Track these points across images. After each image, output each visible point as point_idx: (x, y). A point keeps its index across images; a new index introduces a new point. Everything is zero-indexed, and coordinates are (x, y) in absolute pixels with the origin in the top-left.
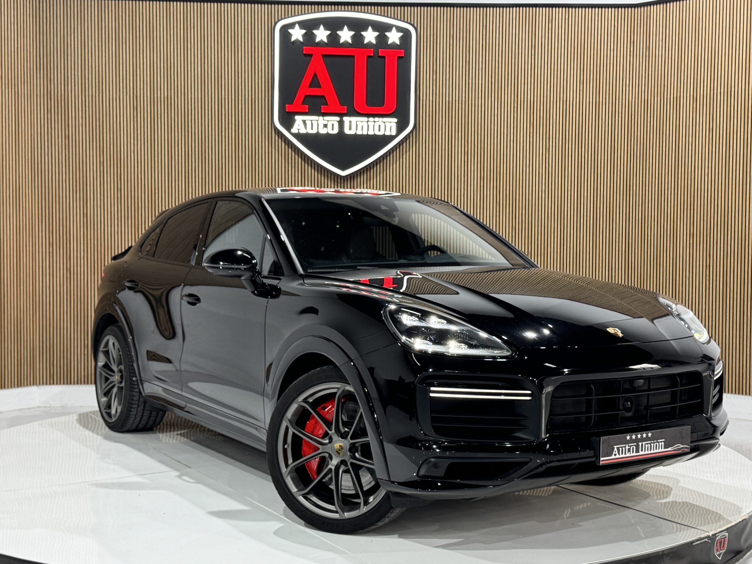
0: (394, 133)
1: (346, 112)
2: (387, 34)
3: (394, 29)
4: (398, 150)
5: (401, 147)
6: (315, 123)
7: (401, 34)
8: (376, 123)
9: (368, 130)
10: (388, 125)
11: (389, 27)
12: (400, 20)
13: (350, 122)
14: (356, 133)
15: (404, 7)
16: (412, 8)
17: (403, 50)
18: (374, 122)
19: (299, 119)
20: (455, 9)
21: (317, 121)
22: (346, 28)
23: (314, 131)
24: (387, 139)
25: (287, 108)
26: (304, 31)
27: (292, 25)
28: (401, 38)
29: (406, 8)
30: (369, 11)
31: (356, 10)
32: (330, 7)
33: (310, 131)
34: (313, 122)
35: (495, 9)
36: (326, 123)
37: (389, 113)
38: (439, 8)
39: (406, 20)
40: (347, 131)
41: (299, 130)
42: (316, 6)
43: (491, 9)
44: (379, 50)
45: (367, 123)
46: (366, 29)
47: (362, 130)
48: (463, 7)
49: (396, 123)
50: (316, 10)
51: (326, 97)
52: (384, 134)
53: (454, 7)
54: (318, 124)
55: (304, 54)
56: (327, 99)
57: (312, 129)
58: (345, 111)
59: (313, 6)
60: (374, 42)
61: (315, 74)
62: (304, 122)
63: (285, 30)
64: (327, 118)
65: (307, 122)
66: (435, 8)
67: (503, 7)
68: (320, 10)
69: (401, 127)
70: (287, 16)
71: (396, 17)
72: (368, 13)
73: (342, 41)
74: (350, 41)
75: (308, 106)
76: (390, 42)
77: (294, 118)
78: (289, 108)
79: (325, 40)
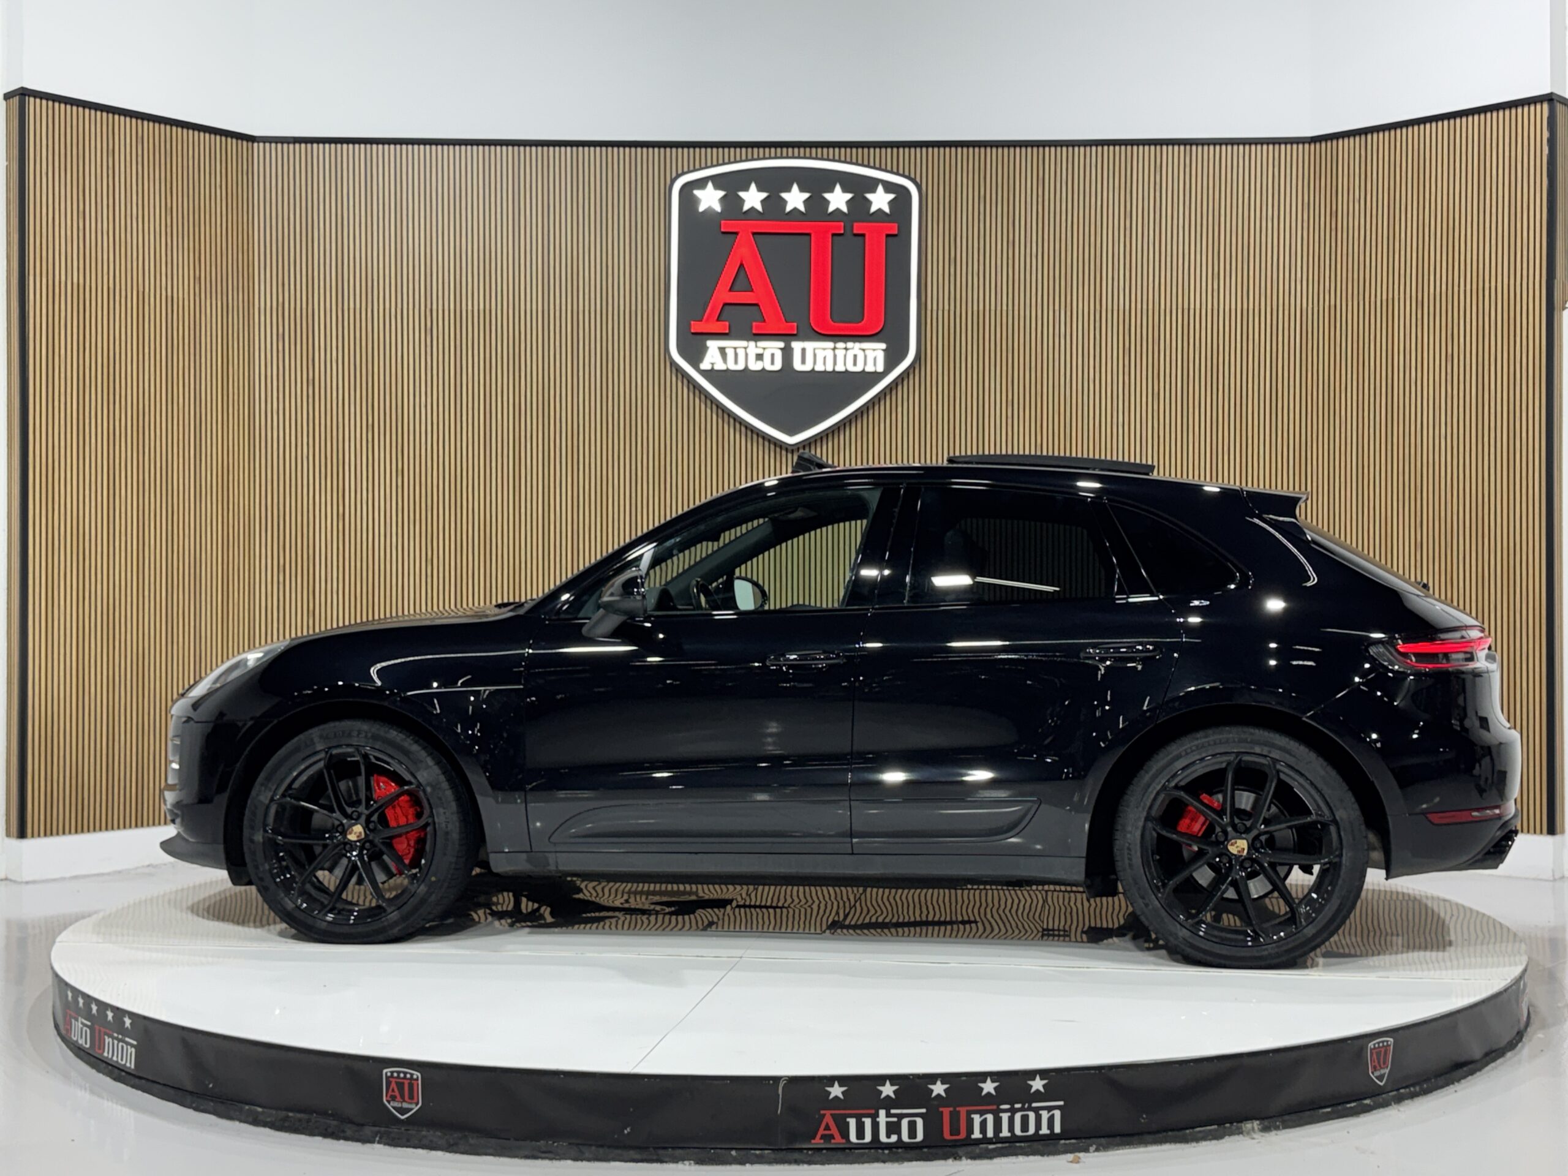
0: (880, 368)
1: (795, 332)
2: (869, 196)
3: (880, 188)
4: (888, 398)
5: (894, 392)
6: (741, 352)
7: (891, 196)
8: (849, 352)
9: (835, 363)
10: (871, 355)
11: (871, 184)
12: (891, 172)
13: (804, 350)
14: (813, 369)
15: (898, 148)
16: (913, 150)
17: (896, 225)
18: (846, 349)
19: (713, 345)
20: (989, 149)
21: (745, 348)
22: (795, 187)
23: (740, 366)
24: (868, 379)
25: (692, 327)
26: (721, 193)
27: (701, 183)
28: (891, 203)
29: (901, 150)
30: (837, 157)
31: (814, 155)
32: (767, 150)
33: (732, 366)
34: (738, 350)
35: (1059, 149)
36: (760, 351)
37: (871, 334)
39: (901, 172)
40: (798, 366)
41: (713, 364)
42: (744, 150)
43: (1053, 149)
44: (855, 224)
45: (831, 352)
46: (831, 190)
47: (825, 363)
48: (1003, 147)
49: (883, 350)
50: (744, 157)
51: (760, 306)
52: (864, 371)
53: (985, 147)
54: (747, 355)
55: (724, 233)
56: (762, 310)
57: (736, 362)
58: (793, 330)
59: (738, 150)
60: (845, 209)
61: (742, 265)
62: (722, 351)
63: (688, 192)
64: (762, 344)
65: (727, 351)
66: (953, 149)
68: (750, 157)
69: (893, 358)
70: (691, 168)
71: (883, 167)
72: (834, 160)
73: (789, 208)
74: (802, 208)
75: (727, 323)
76: (873, 209)
77: (705, 345)
78: (696, 327)
79: (759, 208)
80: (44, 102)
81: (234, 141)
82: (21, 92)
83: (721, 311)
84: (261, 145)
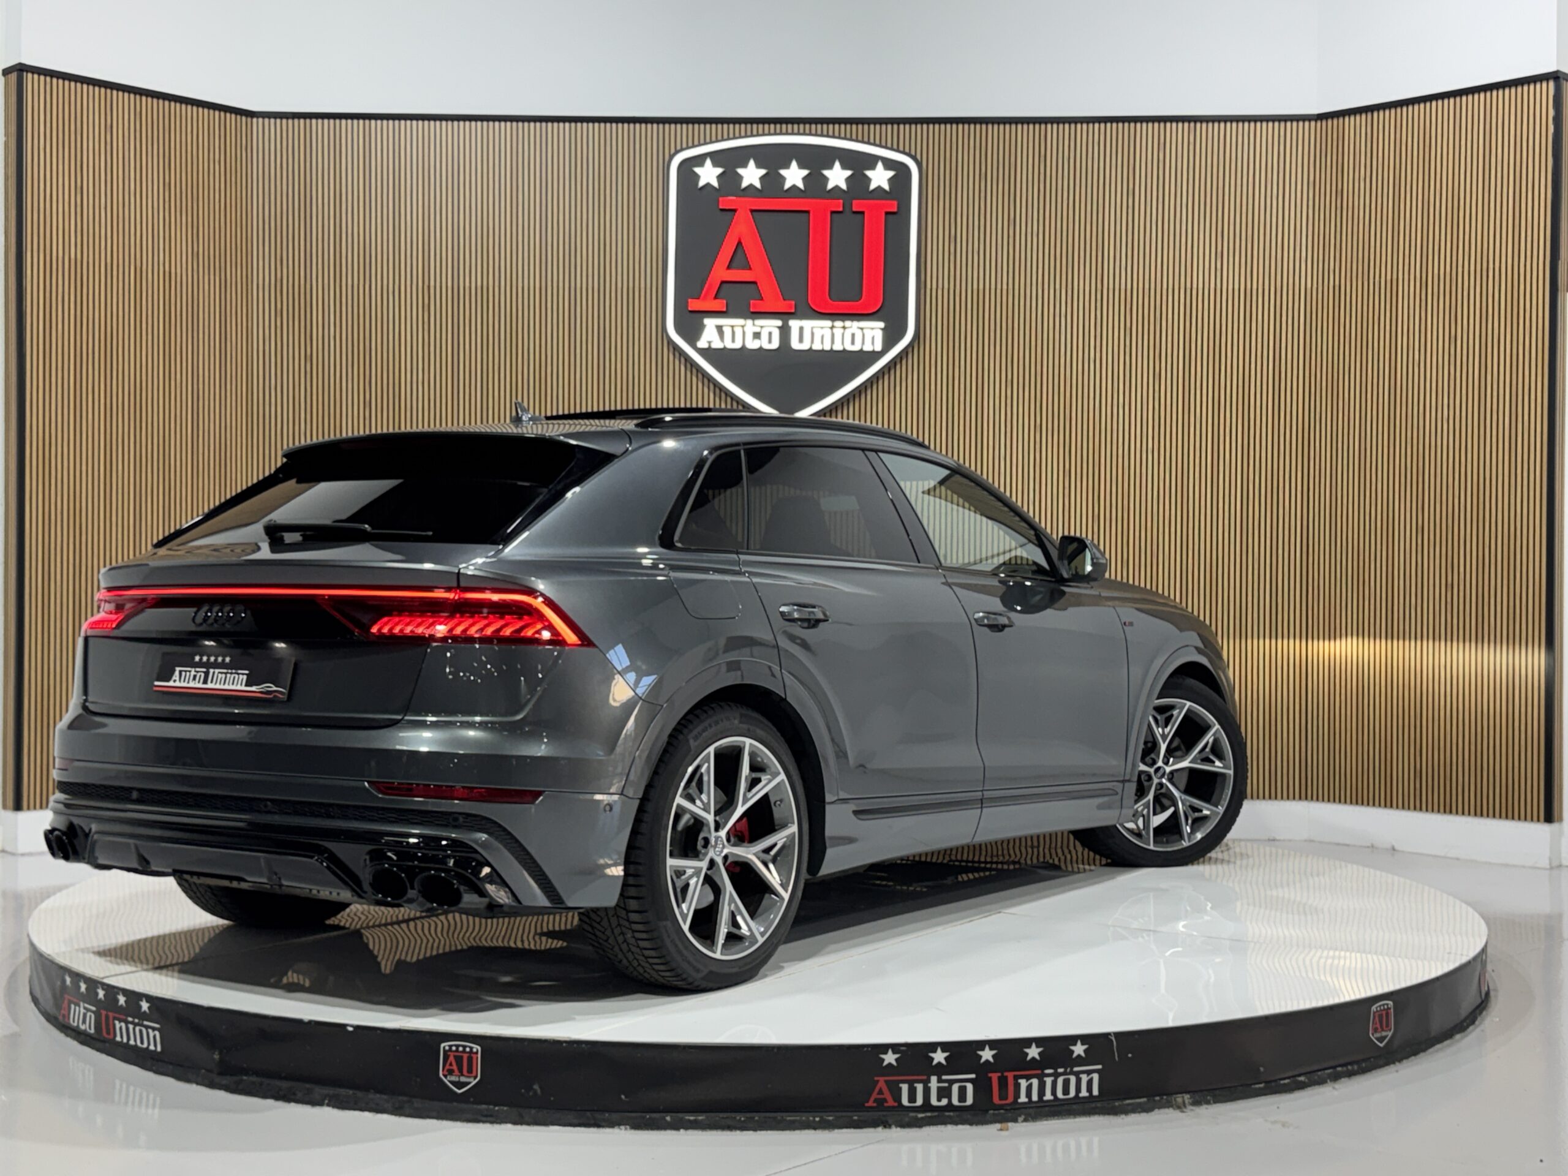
0: (878, 347)
1: (793, 311)
2: (869, 173)
3: (880, 165)
4: (886, 377)
5: (892, 372)
6: (739, 331)
7: (891, 174)
8: (847, 330)
9: (833, 342)
10: (869, 334)
11: (871, 161)
12: (892, 149)
13: (801, 329)
14: (811, 348)
15: (898, 124)
16: (913, 126)
17: (896, 203)
18: (844, 328)
19: (710, 323)
20: (990, 126)
21: (743, 326)
22: (794, 164)
23: (738, 345)
24: (866, 358)
25: (689, 305)
26: (720, 170)
27: (699, 160)
28: (891, 181)
29: (902, 126)
30: (837, 134)
31: (813, 132)
32: (766, 126)
33: (729, 345)
34: (735, 328)
35: (1061, 126)
36: (758, 330)
37: (870, 312)
38: (960, 126)
39: (901, 148)
40: (795, 345)
41: (710, 343)
42: (743, 126)
43: (1055, 126)
44: (854, 202)
45: (830, 330)
46: (830, 167)
47: (822, 343)
48: (1005, 124)
49: (882, 329)
50: (743, 134)
51: (758, 284)
52: (861, 351)
53: (987, 124)
54: (744, 333)
55: (722, 210)
56: (760, 288)
57: (733, 341)
58: (791, 308)
59: (737, 126)
60: (844, 186)
61: (740, 243)
62: (720, 329)
63: (687, 169)
64: (760, 322)
65: (724, 329)
66: (954, 126)
67: (1076, 123)
68: (749, 133)
69: (892, 336)
70: (690, 144)
71: (883, 143)
72: (834, 137)
73: (787, 186)
74: (801, 185)
75: (725, 301)
76: (873, 186)
77: (703, 323)
78: (694, 305)
79: (758, 185)
80: (42, 78)
81: (233, 116)
82: (18, 67)
83: (719, 288)
84: (260, 120)
